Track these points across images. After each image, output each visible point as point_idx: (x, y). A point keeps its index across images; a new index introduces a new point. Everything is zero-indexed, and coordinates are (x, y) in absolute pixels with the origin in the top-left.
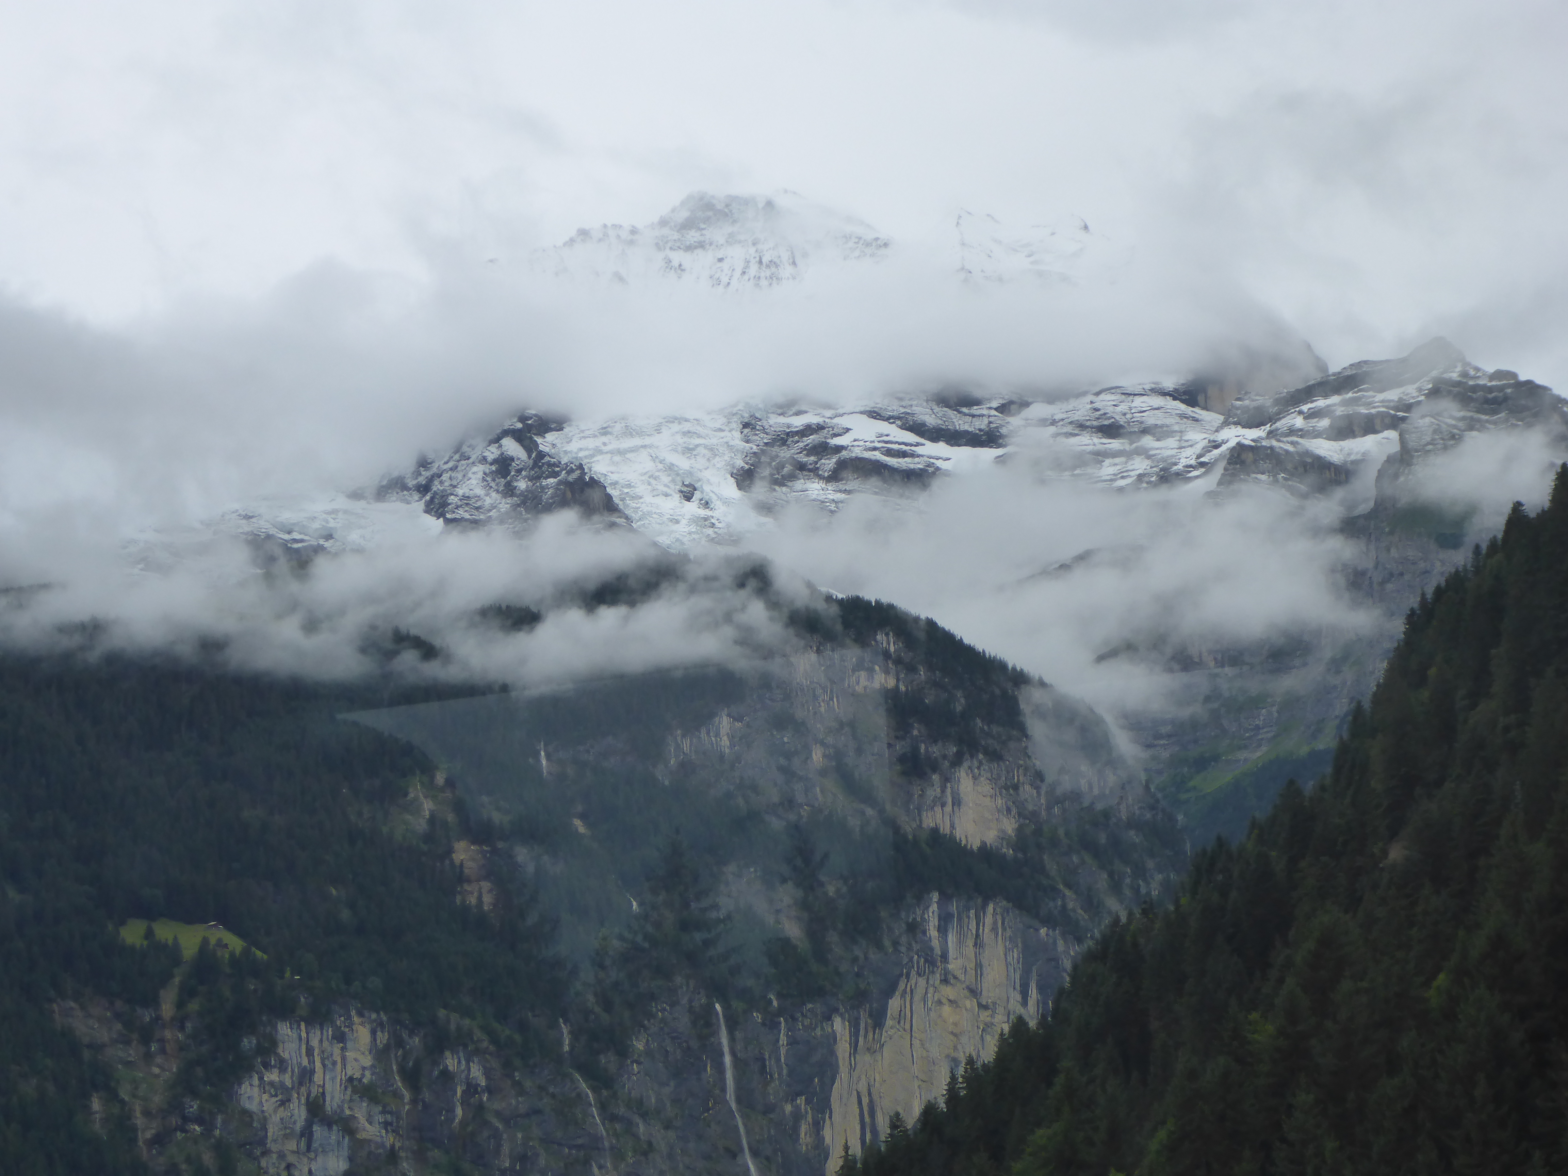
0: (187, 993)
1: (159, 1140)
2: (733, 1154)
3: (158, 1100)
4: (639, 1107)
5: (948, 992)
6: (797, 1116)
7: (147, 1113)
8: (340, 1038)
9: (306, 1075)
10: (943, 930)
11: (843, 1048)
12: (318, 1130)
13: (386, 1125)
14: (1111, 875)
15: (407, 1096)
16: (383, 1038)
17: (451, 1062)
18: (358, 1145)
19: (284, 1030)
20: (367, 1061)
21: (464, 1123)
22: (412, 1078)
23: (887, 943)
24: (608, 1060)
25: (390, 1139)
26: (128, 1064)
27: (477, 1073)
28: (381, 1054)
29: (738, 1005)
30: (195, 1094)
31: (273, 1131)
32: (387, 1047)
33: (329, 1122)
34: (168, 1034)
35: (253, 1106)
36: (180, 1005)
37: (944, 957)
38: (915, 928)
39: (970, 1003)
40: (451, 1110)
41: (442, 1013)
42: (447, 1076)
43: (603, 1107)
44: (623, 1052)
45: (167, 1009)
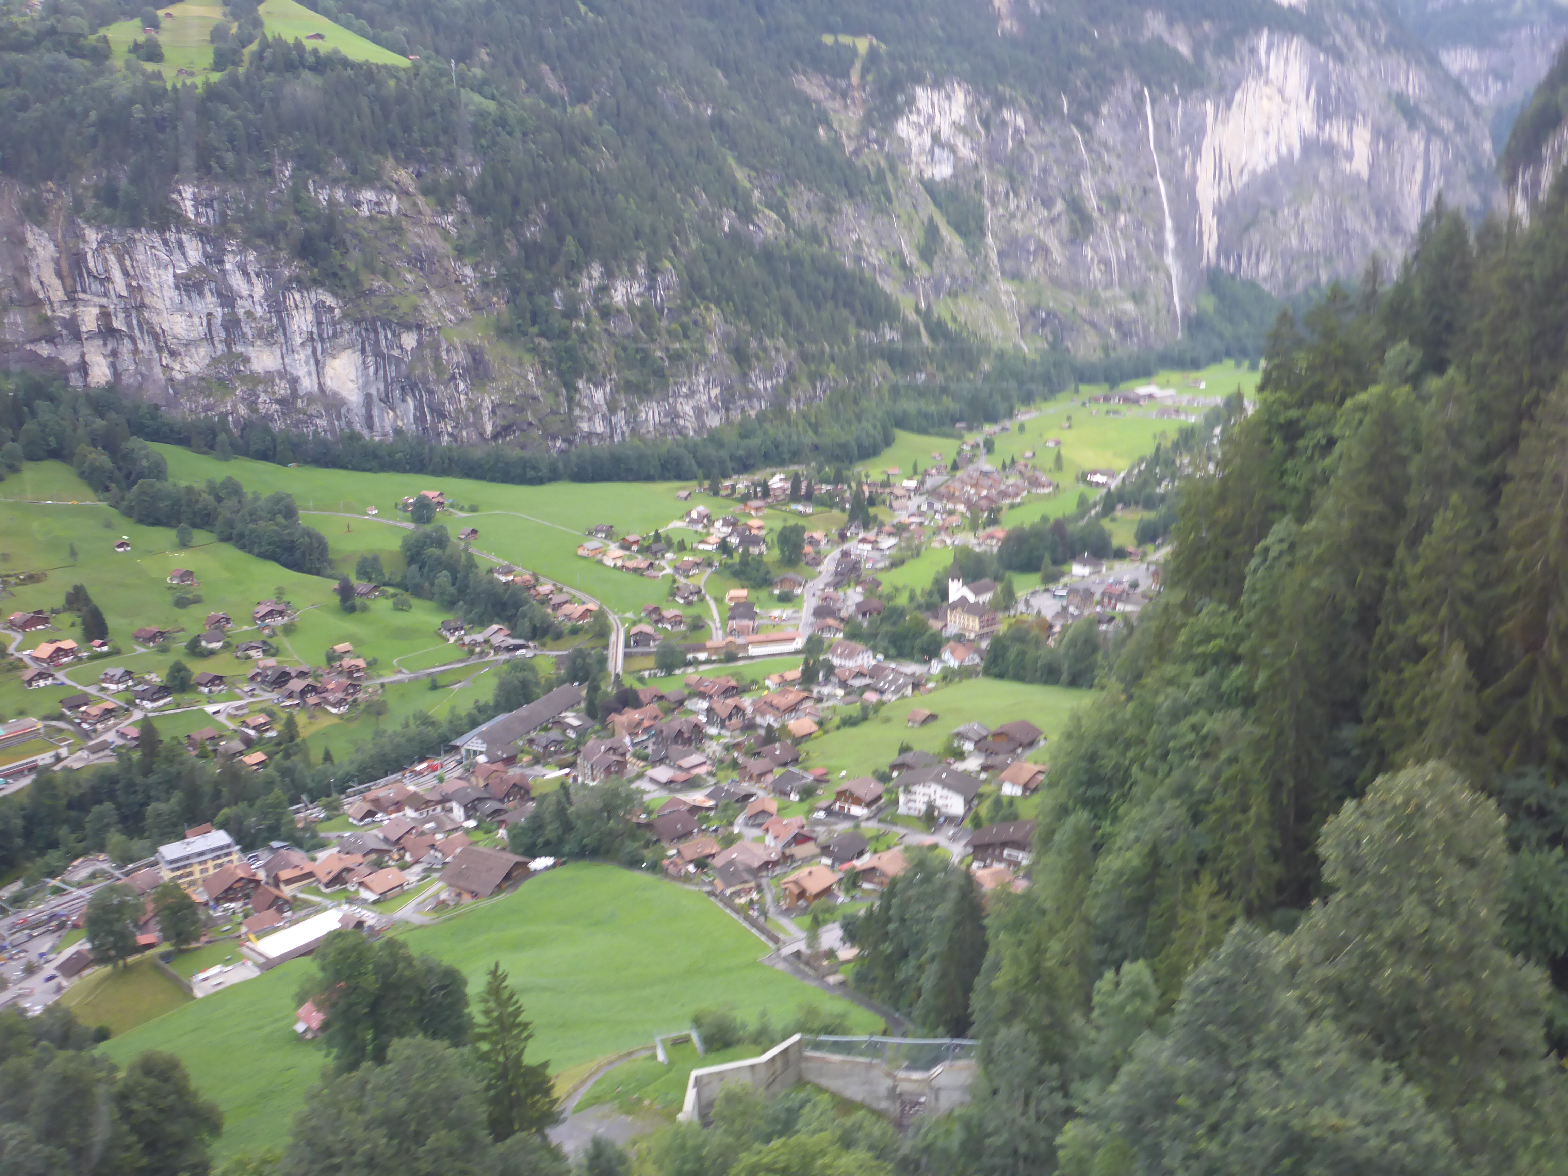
0: (865, 71)
1: (857, 152)
2: (1152, 175)
3: (854, 130)
4: (1105, 145)
5: (1267, 91)
6: (1184, 157)
7: (849, 137)
8: (949, 97)
9: (931, 119)
10: (1268, 53)
11: (1210, 119)
12: (937, 150)
13: (973, 149)
14: (1359, 28)
15: (983, 133)
16: (970, 100)
17: (1007, 114)
18: (957, 159)
19: (920, 92)
20: (962, 112)
21: (1012, 150)
22: (986, 124)
23: (1238, 60)
24: (1088, 118)
25: (974, 157)
26: (835, 111)
27: (1020, 121)
28: (969, 109)
29: (1156, 91)
30: (874, 126)
31: (914, 149)
32: (972, 105)
33: (942, 146)
34: (856, 94)
35: (903, 135)
36: (863, 76)
37: (1268, 69)
38: (1253, 51)
39: (1278, 99)
40: (1006, 143)
41: (1000, 88)
42: (1004, 123)
43: (1086, 144)
44: (1097, 114)
45: (855, 79)
